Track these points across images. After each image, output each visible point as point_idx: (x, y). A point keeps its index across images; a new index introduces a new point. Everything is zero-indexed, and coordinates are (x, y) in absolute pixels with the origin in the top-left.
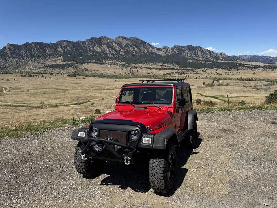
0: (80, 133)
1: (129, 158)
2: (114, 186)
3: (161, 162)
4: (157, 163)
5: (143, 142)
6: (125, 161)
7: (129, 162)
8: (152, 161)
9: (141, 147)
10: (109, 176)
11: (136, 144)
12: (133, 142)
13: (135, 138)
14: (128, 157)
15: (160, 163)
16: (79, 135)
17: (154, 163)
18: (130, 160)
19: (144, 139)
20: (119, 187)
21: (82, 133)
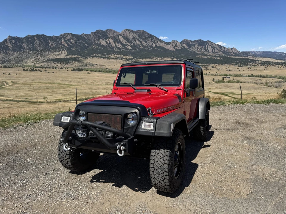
0: (63, 117)
1: (124, 148)
2: (107, 183)
3: (166, 153)
4: (160, 154)
5: (143, 127)
6: (118, 151)
7: (123, 152)
8: (153, 152)
9: (140, 134)
10: (102, 171)
11: (134, 130)
12: (130, 128)
13: (132, 123)
14: (122, 146)
15: (164, 154)
16: (62, 120)
17: (156, 155)
18: (124, 150)
19: (144, 123)
20: (113, 185)
21: (66, 117)
